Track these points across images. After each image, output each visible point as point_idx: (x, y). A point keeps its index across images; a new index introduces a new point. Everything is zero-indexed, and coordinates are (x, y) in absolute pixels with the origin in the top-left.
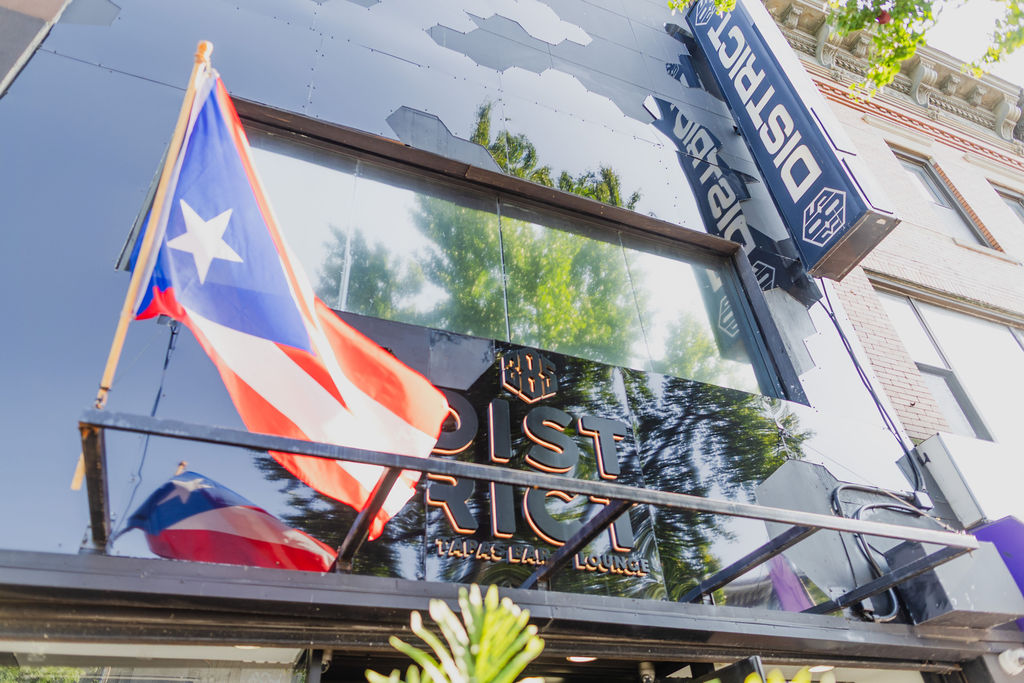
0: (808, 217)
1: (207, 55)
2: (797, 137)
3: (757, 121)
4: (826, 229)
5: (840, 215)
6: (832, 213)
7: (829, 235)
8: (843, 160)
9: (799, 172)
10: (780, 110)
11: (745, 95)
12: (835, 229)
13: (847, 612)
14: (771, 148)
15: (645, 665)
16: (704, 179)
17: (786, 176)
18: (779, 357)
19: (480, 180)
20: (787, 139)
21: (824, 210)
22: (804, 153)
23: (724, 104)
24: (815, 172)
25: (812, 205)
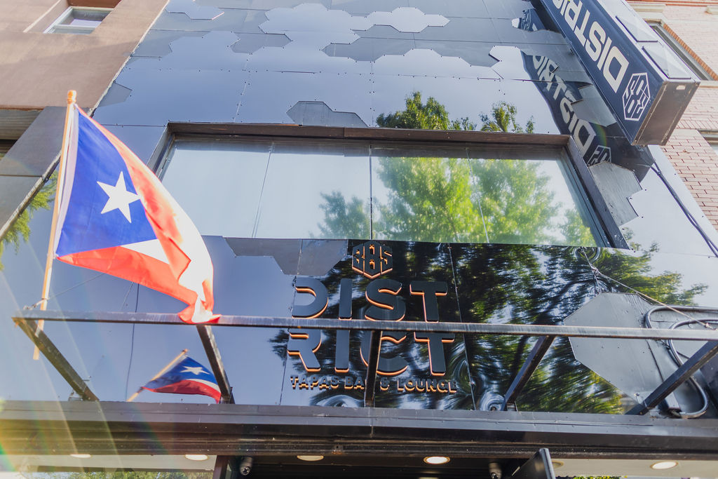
0: (626, 100)
1: (73, 98)
2: (609, 41)
3: (582, 40)
4: (639, 106)
5: (646, 92)
6: (641, 92)
7: (641, 110)
8: (643, 49)
9: (615, 67)
10: (596, 26)
11: (572, 23)
12: (644, 104)
13: (654, 411)
14: (594, 56)
15: (493, 465)
16: (556, 96)
17: (607, 75)
18: (604, 215)
19: (354, 136)
20: (603, 46)
21: (635, 91)
22: (616, 53)
23: (561, 35)
24: (624, 64)
25: (627, 91)
